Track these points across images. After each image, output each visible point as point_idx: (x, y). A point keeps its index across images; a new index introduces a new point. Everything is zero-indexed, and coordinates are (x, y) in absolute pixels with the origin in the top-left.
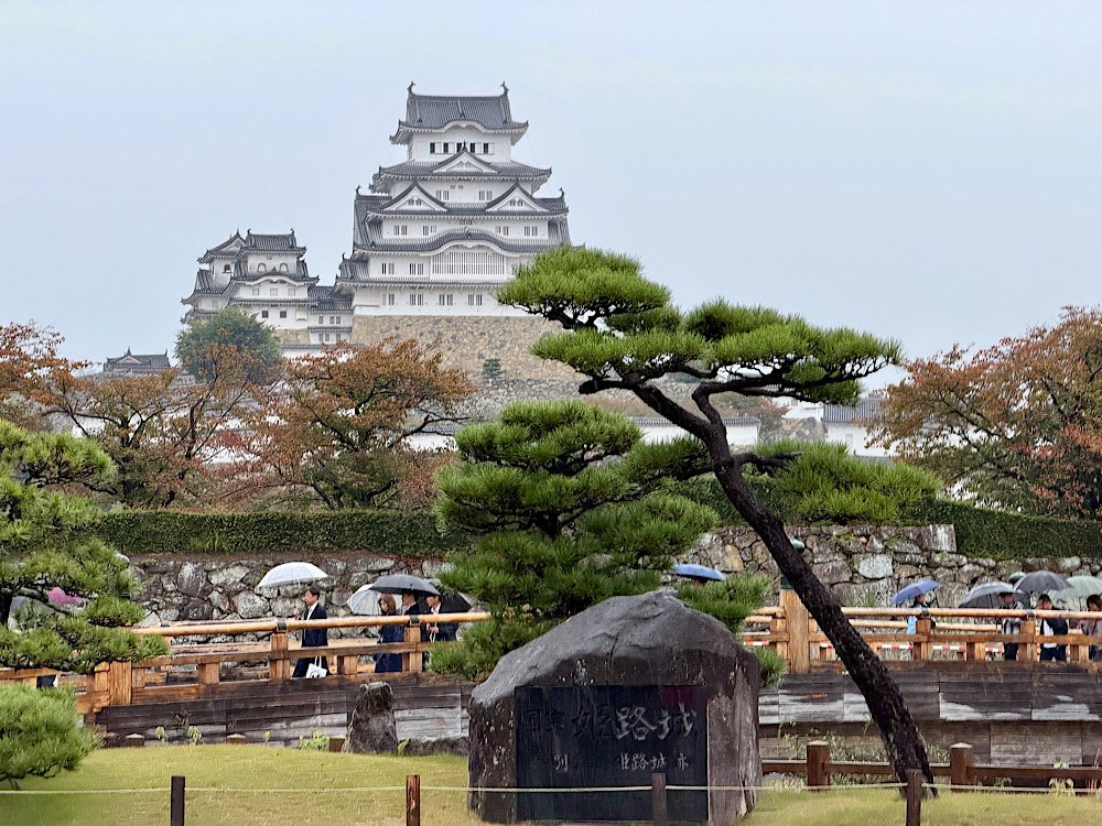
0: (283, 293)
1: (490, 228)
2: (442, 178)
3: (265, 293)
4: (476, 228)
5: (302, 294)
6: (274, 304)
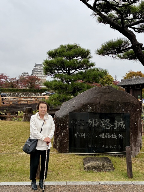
4: (40, 73)
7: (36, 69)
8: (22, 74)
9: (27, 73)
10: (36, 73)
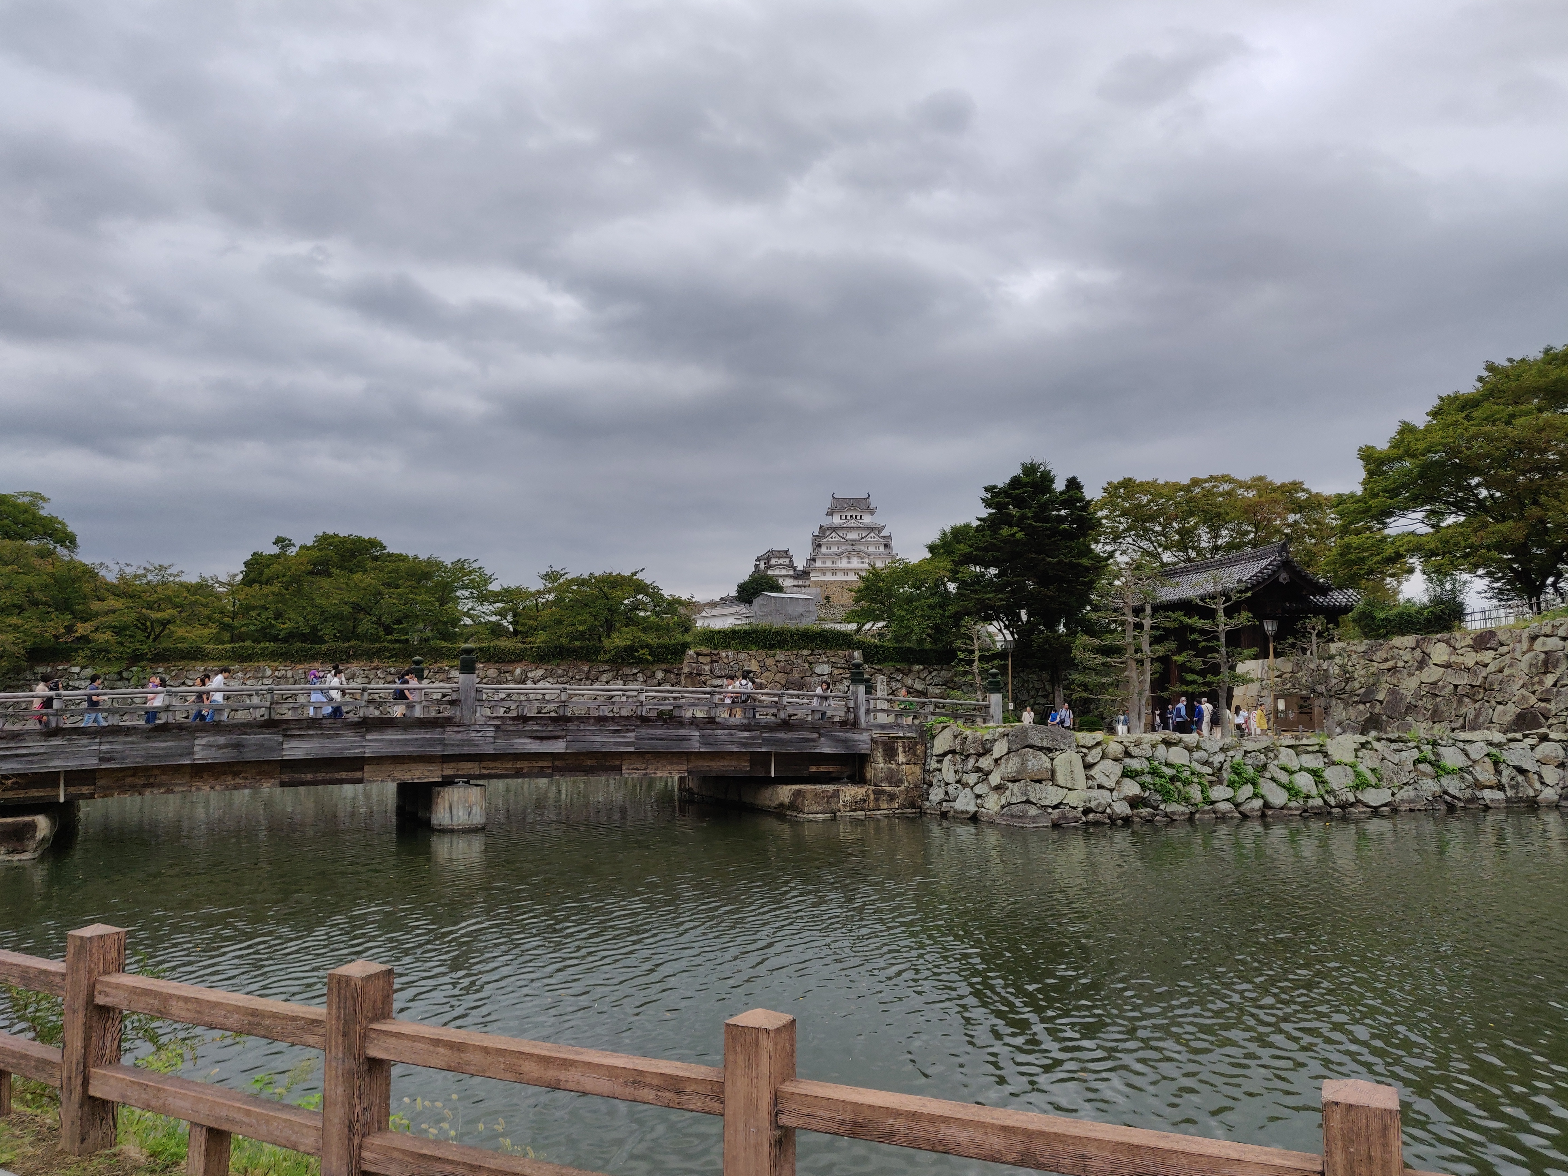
0: (784, 572)
1: (863, 548)
2: (843, 529)
3: (777, 572)
4: (856, 547)
5: (791, 573)
6: (781, 576)
7: (834, 529)
8: (759, 559)
9: (786, 554)
10: (834, 550)
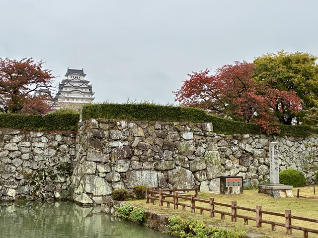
1: (80, 89)
2: (73, 82)
4: (78, 89)
7: (68, 81)
10: (68, 90)
